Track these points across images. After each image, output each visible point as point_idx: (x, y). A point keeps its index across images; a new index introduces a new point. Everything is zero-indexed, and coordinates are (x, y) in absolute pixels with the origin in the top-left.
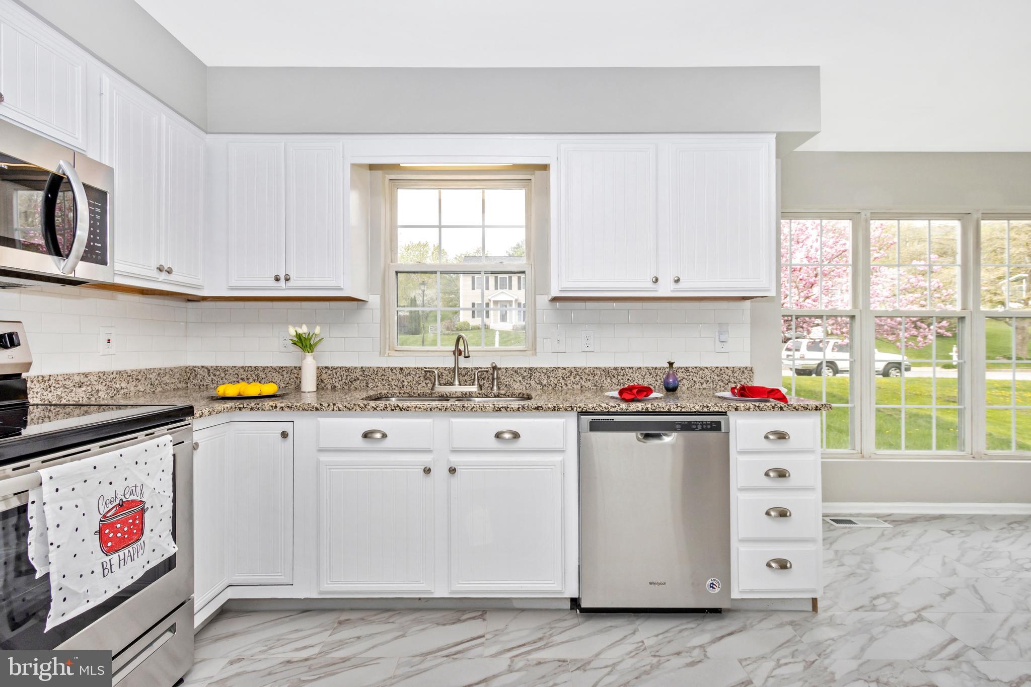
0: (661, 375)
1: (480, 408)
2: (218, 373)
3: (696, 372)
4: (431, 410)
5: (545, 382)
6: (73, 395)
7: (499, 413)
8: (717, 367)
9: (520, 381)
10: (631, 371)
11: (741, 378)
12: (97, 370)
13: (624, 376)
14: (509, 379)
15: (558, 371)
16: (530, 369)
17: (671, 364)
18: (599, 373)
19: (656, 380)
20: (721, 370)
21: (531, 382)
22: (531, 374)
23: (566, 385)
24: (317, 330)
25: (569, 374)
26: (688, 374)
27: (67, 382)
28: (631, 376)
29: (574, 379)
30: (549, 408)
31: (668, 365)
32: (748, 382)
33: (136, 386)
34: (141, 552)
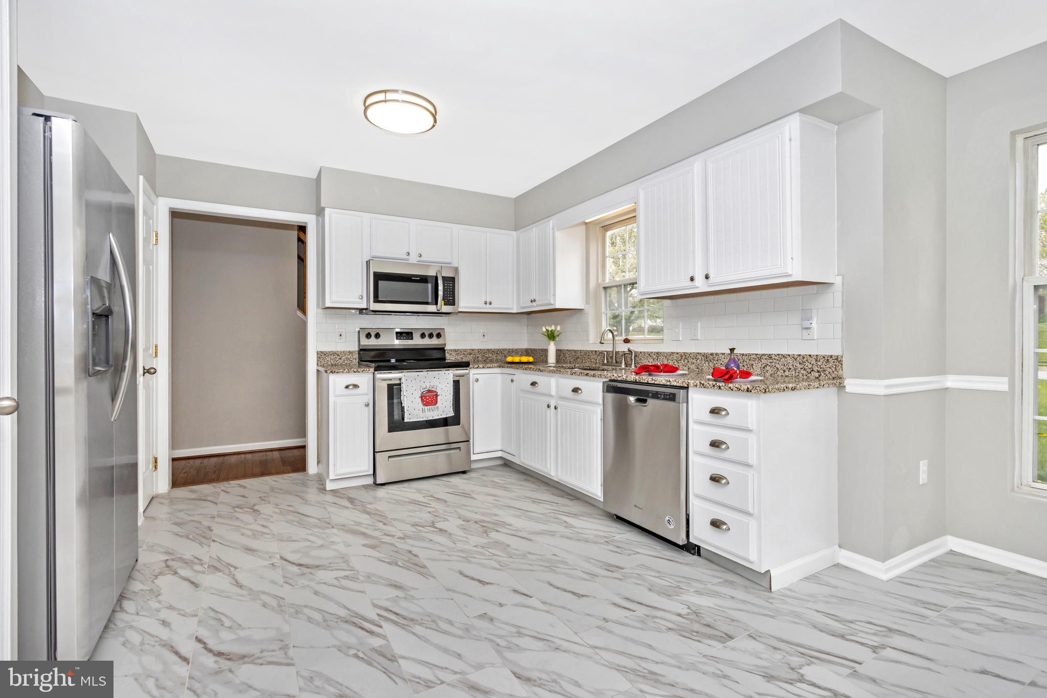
0: (748, 361)
3: (779, 359)
6: (467, 358)
8: (799, 355)
10: (723, 356)
11: (825, 367)
12: (478, 348)
13: (718, 360)
15: (673, 355)
16: (657, 353)
17: (732, 350)
19: (743, 366)
20: (804, 358)
22: (658, 357)
24: (559, 328)
25: (681, 357)
26: (771, 361)
27: (465, 353)
28: (723, 361)
29: (684, 361)
31: (729, 352)
32: (833, 372)
33: (497, 356)
34: (436, 410)
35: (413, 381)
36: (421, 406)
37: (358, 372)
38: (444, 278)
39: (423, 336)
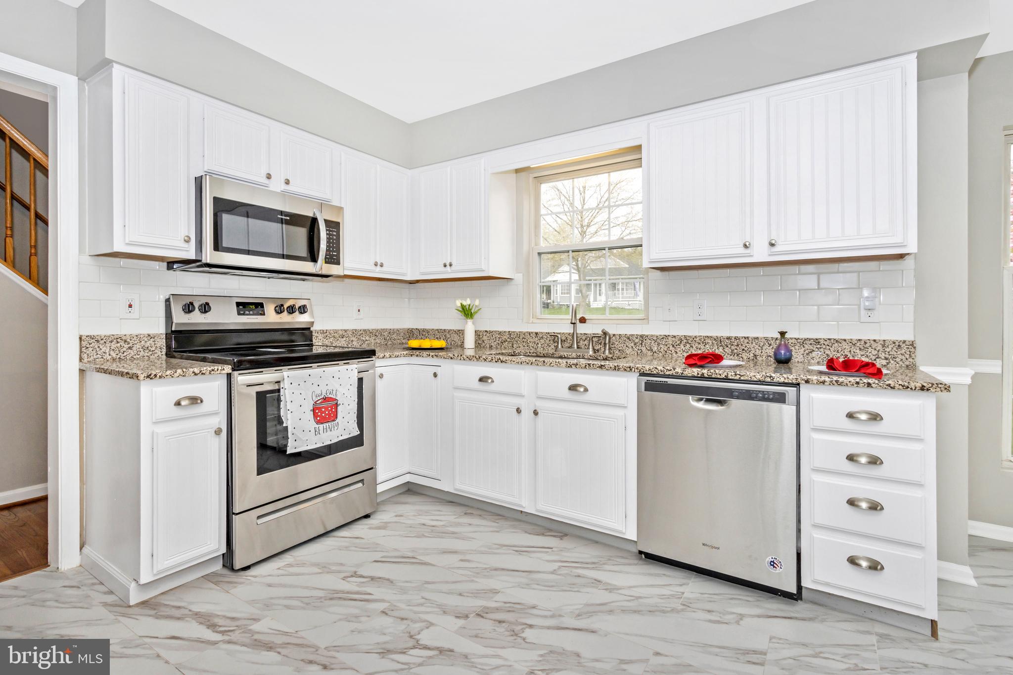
1: (557, 363)
2: (424, 333)
3: (830, 344)
4: (521, 363)
5: (655, 349)
6: (339, 342)
7: (570, 369)
8: (859, 340)
9: (632, 347)
10: (746, 341)
11: (895, 353)
12: (352, 328)
13: (738, 345)
14: (622, 345)
15: (668, 339)
16: (642, 336)
17: (783, 334)
18: (710, 342)
20: (865, 343)
21: (642, 348)
22: (642, 341)
23: (676, 353)
24: (477, 302)
25: (679, 342)
26: (819, 346)
27: (336, 335)
28: (746, 347)
29: (684, 347)
30: (611, 368)
31: (779, 336)
32: (907, 359)
33: (375, 339)
34: (336, 428)
35: (302, 383)
36: (313, 424)
37: (202, 374)
38: (327, 222)
39: (279, 310)
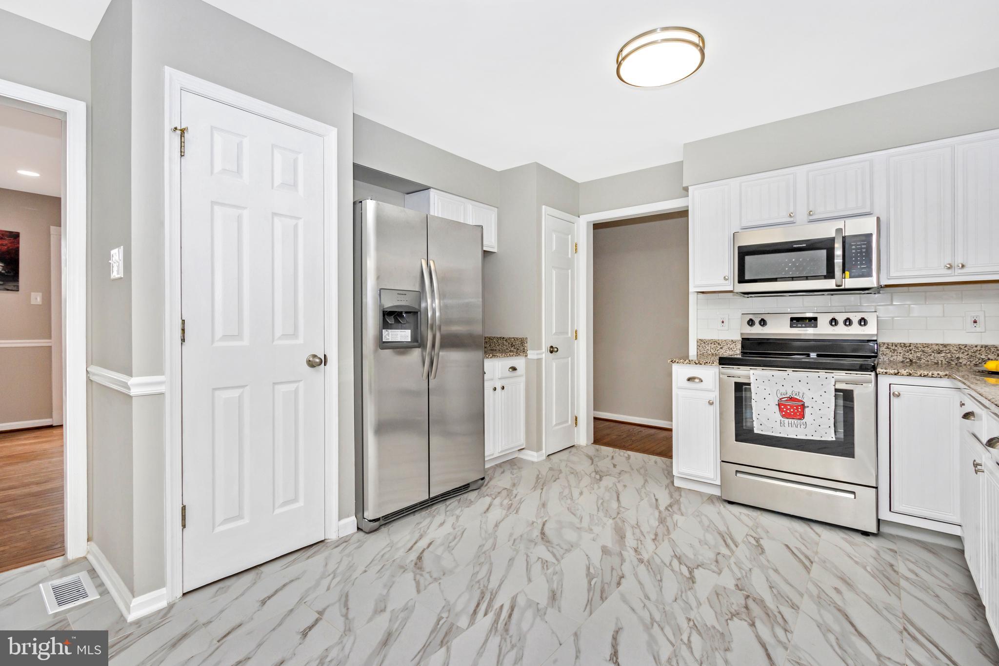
27: (926, 349)
34: (802, 426)
35: (766, 381)
36: (778, 416)
37: (700, 364)
38: (848, 239)
39: (834, 322)
